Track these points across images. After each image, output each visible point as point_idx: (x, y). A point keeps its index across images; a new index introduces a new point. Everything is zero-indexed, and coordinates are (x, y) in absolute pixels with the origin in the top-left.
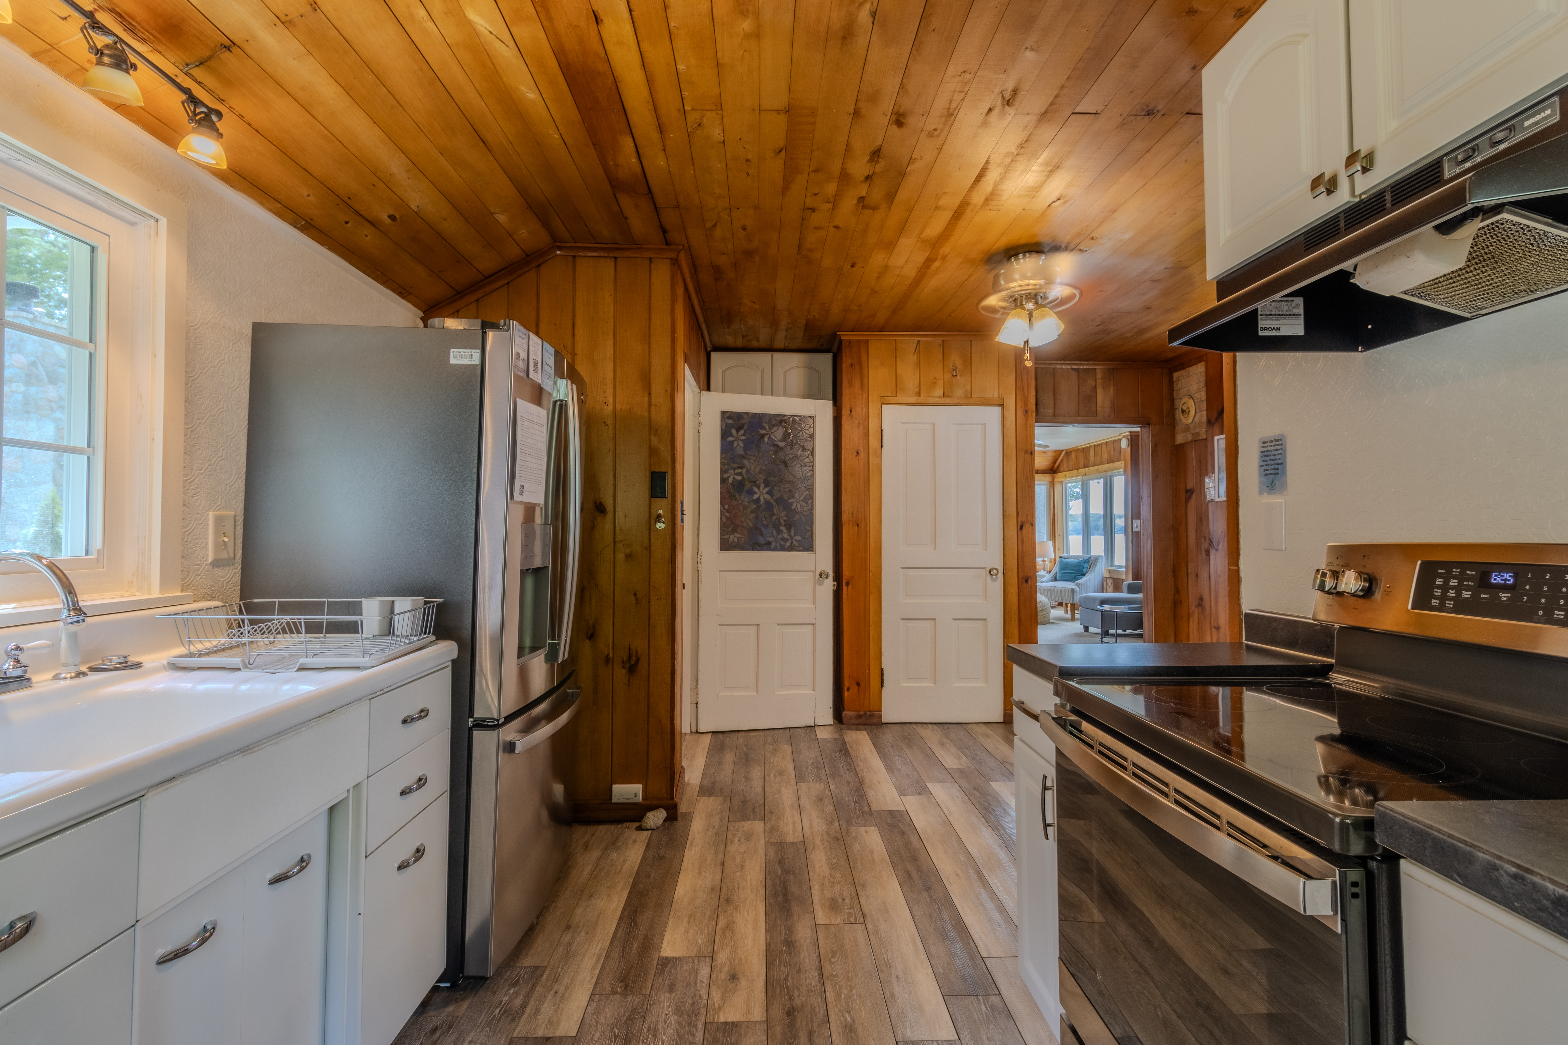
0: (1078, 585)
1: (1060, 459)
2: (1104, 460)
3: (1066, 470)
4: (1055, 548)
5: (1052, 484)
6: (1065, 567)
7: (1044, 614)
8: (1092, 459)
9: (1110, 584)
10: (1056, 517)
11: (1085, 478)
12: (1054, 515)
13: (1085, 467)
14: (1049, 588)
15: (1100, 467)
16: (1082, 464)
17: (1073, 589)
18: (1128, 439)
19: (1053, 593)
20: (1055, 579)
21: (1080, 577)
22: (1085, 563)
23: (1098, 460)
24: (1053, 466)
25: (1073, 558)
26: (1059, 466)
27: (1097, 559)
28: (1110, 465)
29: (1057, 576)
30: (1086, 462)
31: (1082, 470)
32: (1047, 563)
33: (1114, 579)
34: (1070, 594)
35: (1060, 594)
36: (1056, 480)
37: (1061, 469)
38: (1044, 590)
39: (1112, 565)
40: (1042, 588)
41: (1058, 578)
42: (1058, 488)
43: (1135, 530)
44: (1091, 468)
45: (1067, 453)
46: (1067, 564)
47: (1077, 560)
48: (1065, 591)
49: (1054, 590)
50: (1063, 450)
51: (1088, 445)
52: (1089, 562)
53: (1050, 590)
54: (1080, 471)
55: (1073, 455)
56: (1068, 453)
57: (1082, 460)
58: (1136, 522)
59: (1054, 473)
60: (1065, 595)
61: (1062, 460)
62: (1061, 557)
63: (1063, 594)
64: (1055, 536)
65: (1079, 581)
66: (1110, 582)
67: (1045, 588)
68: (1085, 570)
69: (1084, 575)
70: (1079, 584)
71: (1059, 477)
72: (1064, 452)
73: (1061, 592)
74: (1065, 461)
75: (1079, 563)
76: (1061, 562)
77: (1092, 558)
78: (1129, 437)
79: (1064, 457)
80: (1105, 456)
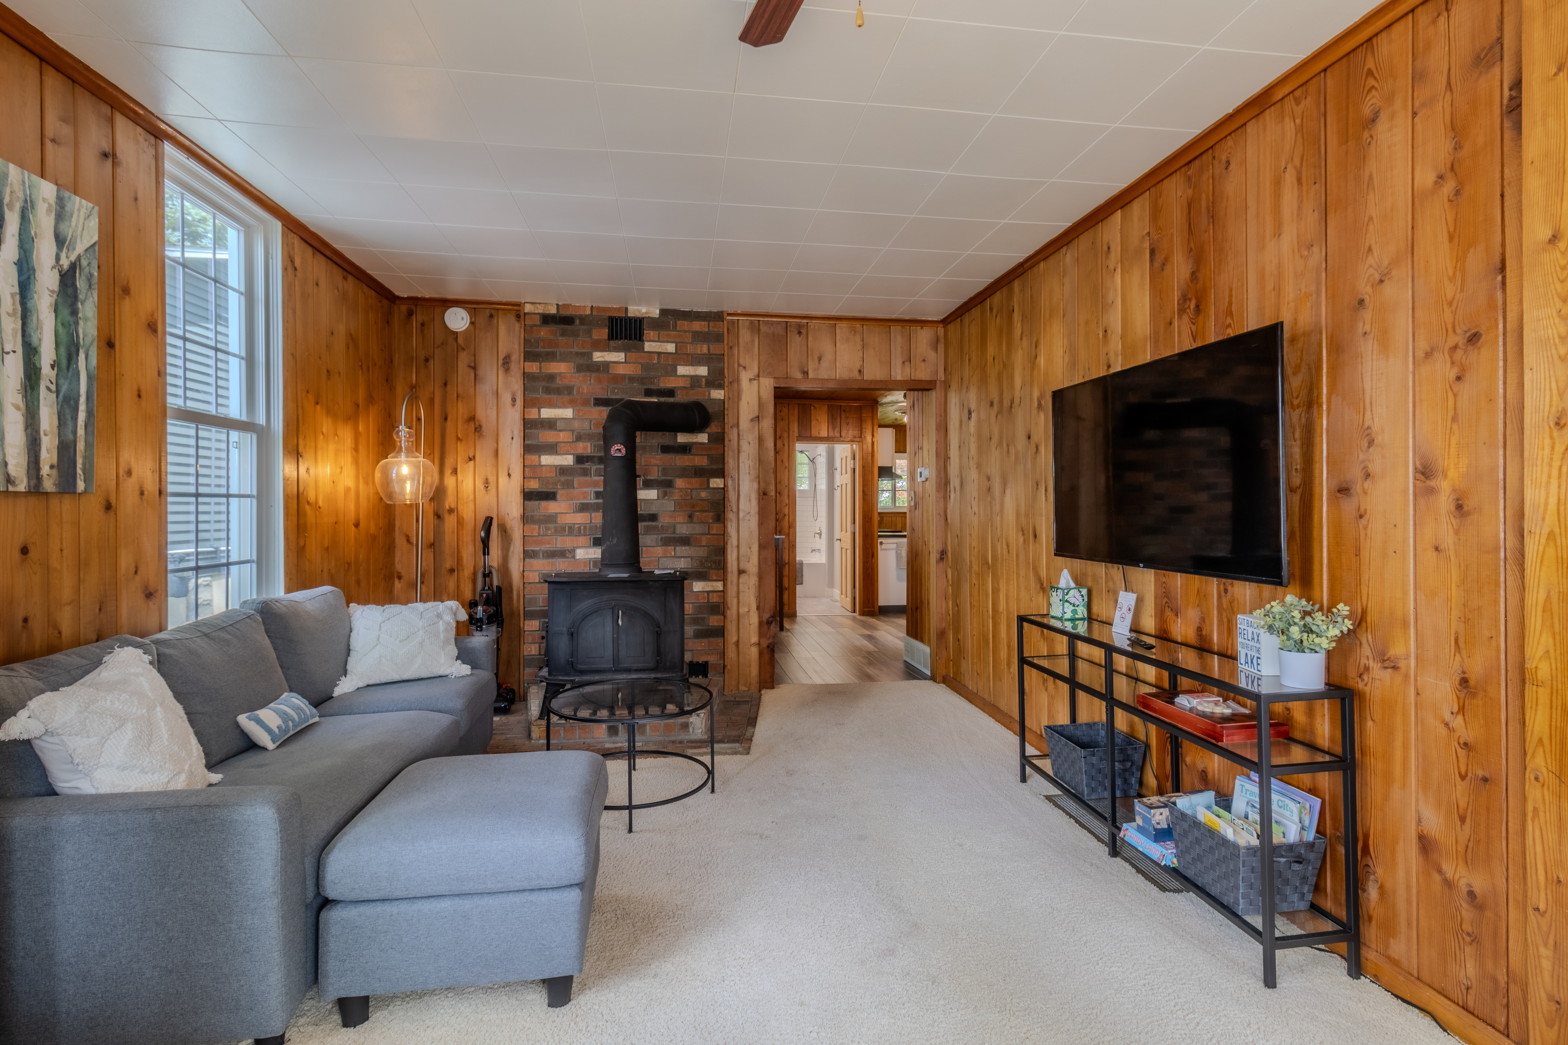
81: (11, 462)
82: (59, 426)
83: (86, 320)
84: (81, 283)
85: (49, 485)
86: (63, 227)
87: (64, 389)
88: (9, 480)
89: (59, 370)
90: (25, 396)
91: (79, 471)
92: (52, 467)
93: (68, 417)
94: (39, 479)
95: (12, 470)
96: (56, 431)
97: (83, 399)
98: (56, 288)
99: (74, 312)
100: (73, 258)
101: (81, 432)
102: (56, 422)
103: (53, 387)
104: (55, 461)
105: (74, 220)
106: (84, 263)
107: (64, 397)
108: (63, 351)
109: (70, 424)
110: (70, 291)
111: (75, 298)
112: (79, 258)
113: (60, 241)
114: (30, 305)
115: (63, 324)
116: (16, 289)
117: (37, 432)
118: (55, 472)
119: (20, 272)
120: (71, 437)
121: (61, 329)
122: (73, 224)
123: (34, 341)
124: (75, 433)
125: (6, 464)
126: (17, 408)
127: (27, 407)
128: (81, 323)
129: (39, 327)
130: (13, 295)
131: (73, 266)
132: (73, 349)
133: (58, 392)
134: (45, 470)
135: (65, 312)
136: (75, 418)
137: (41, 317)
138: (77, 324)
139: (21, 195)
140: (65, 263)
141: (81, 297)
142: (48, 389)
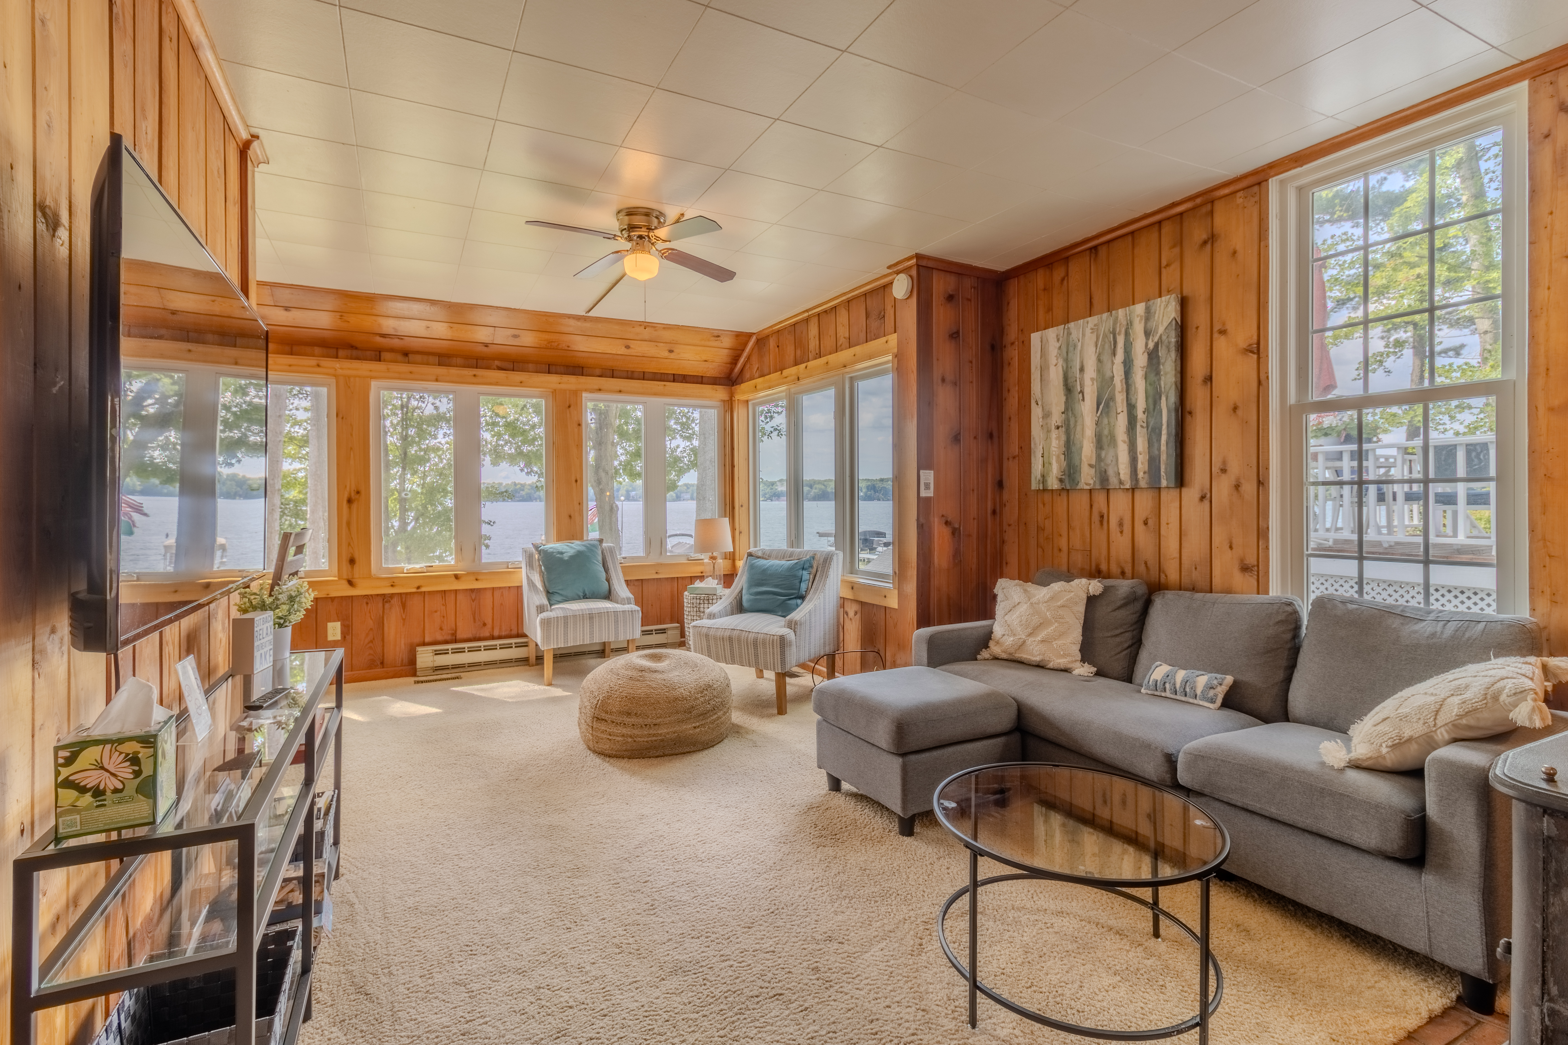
0: (793, 625)
1: (745, 354)
2: (841, 341)
3: (757, 375)
4: (733, 529)
5: (729, 406)
6: (760, 577)
7: (719, 718)
8: (813, 344)
9: (851, 614)
10: (736, 469)
11: (794, 388)
12: (733, 466)
13: (796, 364)
14: (727, 634)
15: (832, 358)
16: (790, 358)
17: (782, 638)
18: (911, 277)
19: (736, 645)
20: (739, 608)
21: (793, 602)
22: (803, 569)
23: (828, 342)
24: (732, 370)
25: (776, 558)
26: (742, 370)
27: (827, 560)
28: (857, 349)
29: (745, 598)
30: (799, 352)
31: (792, 371)
32: (720, 561)
33: (862, 604)
34: (777, 650)
35: (751, 651)
36: (737, 397)
37: (747, 375)
38: (715, 638)
39: (853, 571)
40: (712, 633)
41: (745, 604)
42: (740, 414)
43: (923, 494)
44: (811, 364)
45: (758, 341)
46: (764, 571)
47: (786, 563)
48: (764, 642)
49: (739, 640)
50: (750, 335)
51: (806, 315)
52: (812, 567)
53: (730, 639)
54: (786, 372)
55: (772, 343)
56: (762, 340)
57: (790, 350)
58: (928, 476)
59: (733, 385)
60: (765, 653)
61: (749, 358)
62: (750, 555)
63: (761, 650)
64: (733, 508)
65: (796, 615)
66: (851, 609)
67: (719, 633)
68: (803, 586)
69: (803, 598)
70: (796, 623)
71: (743, 391)
72: (753, 339)
73: (755, 643)
74: (754, 359)
75: (791, 569)
76: (752, 567)
77: (817, 557)
78: (914, 272)
79: (752, 349)
80: (843, 332)
81: (1122, 472)
82: (1149, 447)
83: (1166, 374)
84: (1162, 353)
85: (1143, 484)
86: (1149, 324)
87: (1151, 424)
88: (1121, 482)
89: (1148, 413)
90: (1129, 435)
91: (1162, 474)
92: (1145, 473)
93: (1155, 440)
94: (1137, 480)
95: (1122, 477)
96: (1147, 450)
97: (1164, 427)
98: (1146, 364)
99: (1158, 373)
100: (1156, 340)
101: (1163, 448)
102: (1146, 445)
103: (1145, 425)
104: (1146, 469)
105: (1157, 315)
106: (1164, 338)
107: (1152, 428)
108: (1151, 400)
109: (1156, 445)
110: (1155, 361)
111: (1159, 363)
112: (1161, 337)
113: (1147, 334)
114: (1130, 382)
115: (1150, 384)
116: (1123, 377)
117: (1136, 453)
118: (1146, 476)
119: (1125, 366)
120: (1157, 452)
121: (1149, 388)
122: (1156, 318)
123: (1133, 401)
124: (1159, 449)
125: (1119, 474)
126: (1124, 442)
127: (1130, 440)
128: (1163, 378)
129: (1136, 392)
130: (1121, 381)
131: (1156, 345)
132: (1158, 397)
133: (1147, 427)
134: (1141, 475)
135: (1152, 377)
136: (1159, 441)
137: (1137, 385)
138: (1159, 380)
139: (1125, 323)
140: (1151, 345)
141: (1162, 361)
142: (1142, 426)
